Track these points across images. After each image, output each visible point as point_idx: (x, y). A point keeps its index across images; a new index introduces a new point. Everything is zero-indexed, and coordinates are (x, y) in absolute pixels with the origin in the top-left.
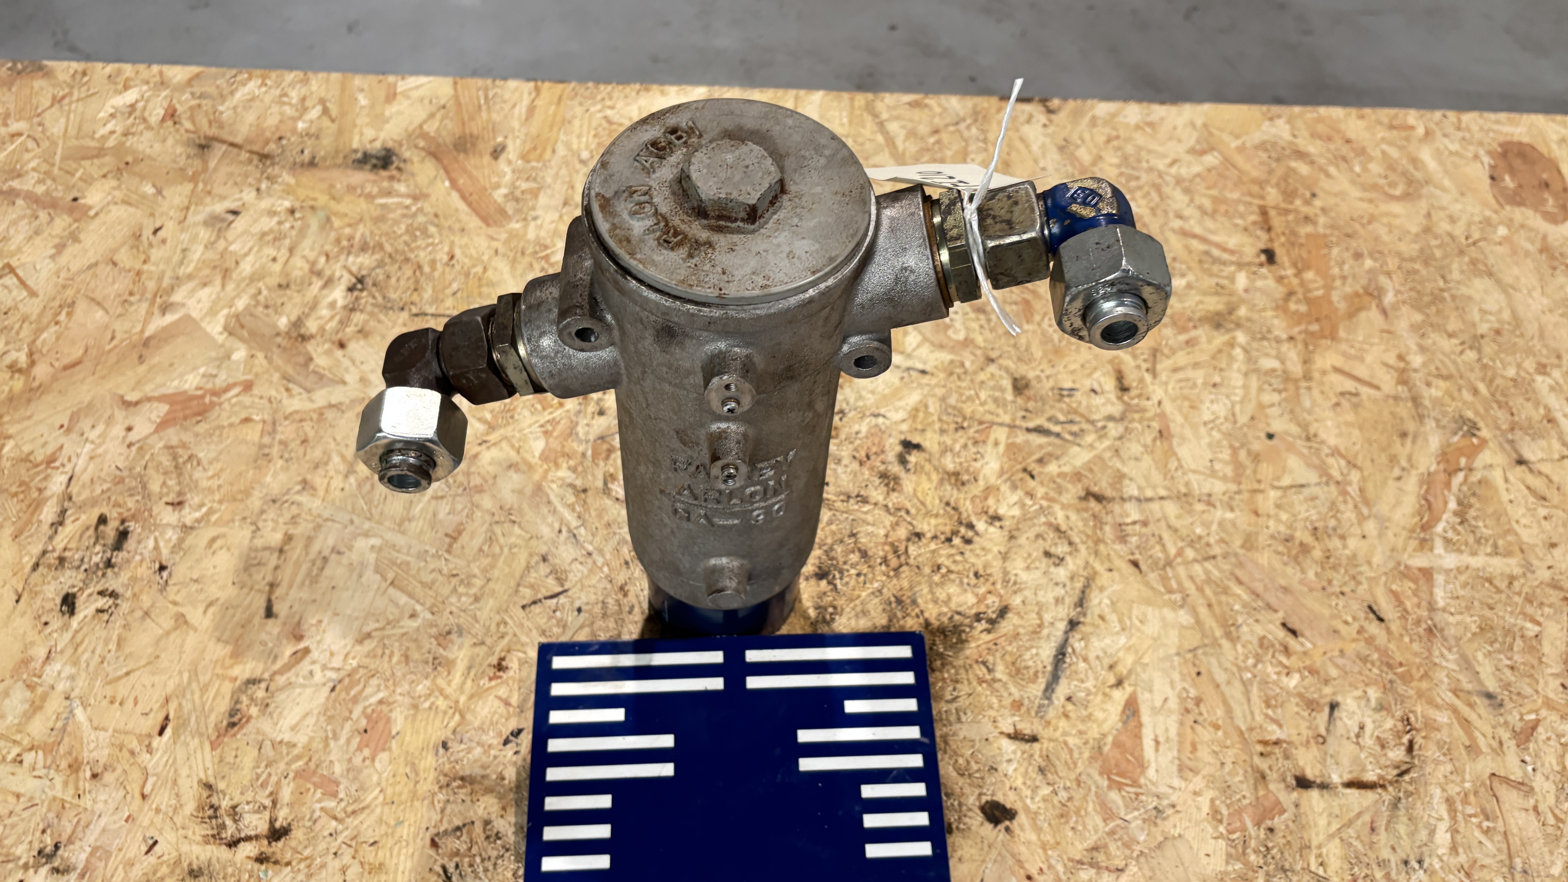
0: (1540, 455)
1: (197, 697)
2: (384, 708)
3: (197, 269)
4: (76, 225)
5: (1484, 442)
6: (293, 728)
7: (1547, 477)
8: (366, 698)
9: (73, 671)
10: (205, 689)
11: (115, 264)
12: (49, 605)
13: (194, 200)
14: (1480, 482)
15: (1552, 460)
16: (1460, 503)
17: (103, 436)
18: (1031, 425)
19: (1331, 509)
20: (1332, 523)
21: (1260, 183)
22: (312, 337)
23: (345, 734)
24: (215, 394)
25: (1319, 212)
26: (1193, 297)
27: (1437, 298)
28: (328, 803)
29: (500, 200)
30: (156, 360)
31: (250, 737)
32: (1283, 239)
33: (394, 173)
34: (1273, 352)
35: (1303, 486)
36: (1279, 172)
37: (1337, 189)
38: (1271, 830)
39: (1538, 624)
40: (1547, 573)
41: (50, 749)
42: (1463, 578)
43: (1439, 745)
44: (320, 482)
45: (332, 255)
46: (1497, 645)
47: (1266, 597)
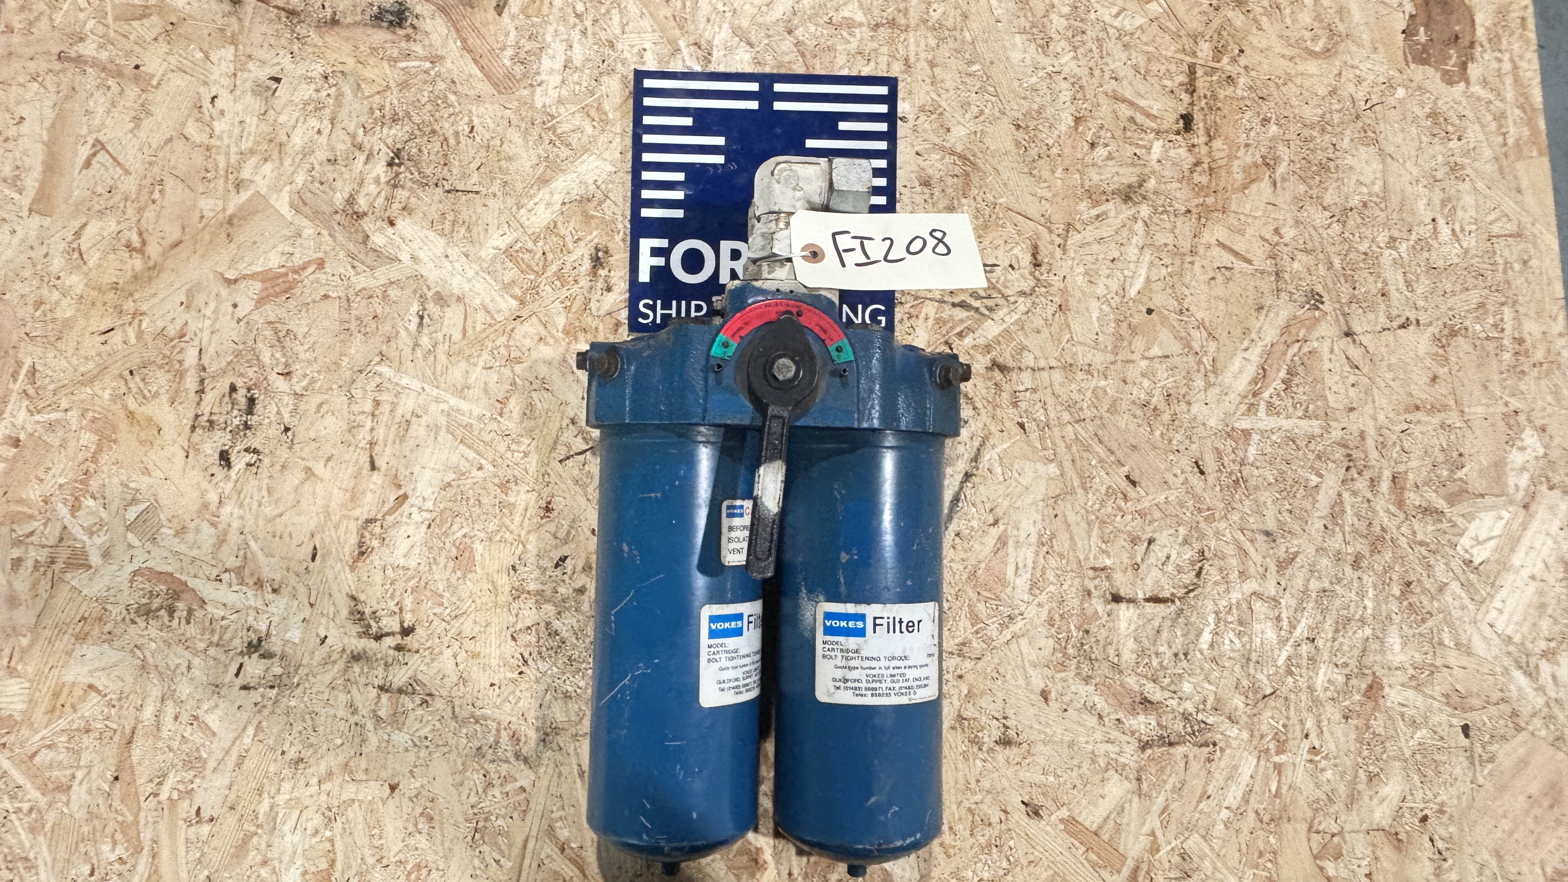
0: (1367, 327)
1: (332, 532)
2: (468, 540)
3: (258, 143)
4: (144, 96)
5: (1324, 314)
6: (405, 557)
7: (1365, 347)
8: (454, 533)
9: (241, 512)
10: (337, 527)
11: (187, 139)
12: (210, 460)
13: (240, 64)
14: (1310, 352)
15: (1374, 332)
16: (1289, 373)
17: (216, 311)
18: (958, 300)
19: (1185, 377)
20: (1184, 390)
21: (1195, 38)
22: (365, 214)
23: (442, 560)
24: (296, 272)
25: (1242, 71)
26: (1111, 168)
27: (1323, 167)
28: (438, 610)
29: (508, 63)
30: (242, 239)
31: (376, 563)
32: (1203, 103)
33: (410, 31)
34: (1168, 226)
35: (1167, 357)
36: (1215, 24)
37: (1264, 44)
38: (1087, 632)
39: (1321, 476)
40: (1340, 433)
41: (239, 571)
42: (1274, 438)
43: (1221, 570)
44: (393, 354)
45: (368, 127)
46: (1284, 494)
47: (1117, 453)
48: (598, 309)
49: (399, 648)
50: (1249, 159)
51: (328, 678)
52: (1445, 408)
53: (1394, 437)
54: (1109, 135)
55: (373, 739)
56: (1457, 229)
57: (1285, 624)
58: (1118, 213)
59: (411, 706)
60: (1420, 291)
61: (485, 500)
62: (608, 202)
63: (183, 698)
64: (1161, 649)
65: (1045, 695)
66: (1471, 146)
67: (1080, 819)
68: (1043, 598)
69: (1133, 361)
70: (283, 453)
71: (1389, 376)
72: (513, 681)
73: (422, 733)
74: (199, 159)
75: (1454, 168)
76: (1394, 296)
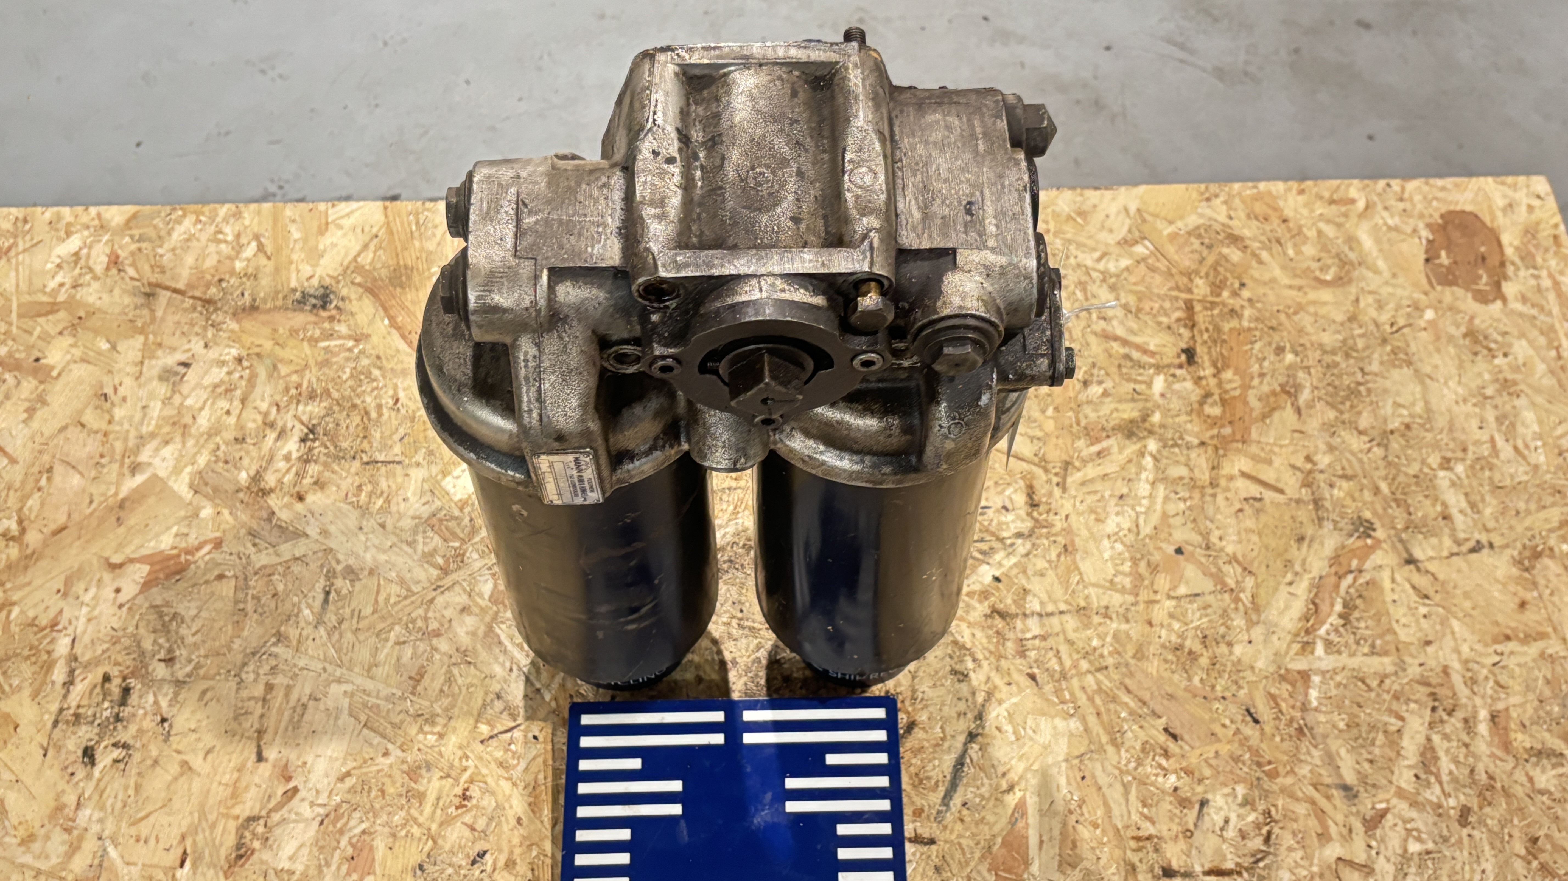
0: (1431, 553)
1: (207, 833)
2: (367, 837)
3: (159, 427)
4: (42, 387)
5: (1378, 542)
6: (291, 858)
7: (1433, 575)
8: (351, 829)
9: (101, 814)
10: (213, 826)
11: (83, 426)
12: (72, 758)
13: (148, 353)
14: (1367, 583)
15: (1441, 558)
16: (1345, 606)
17: (96, 598)
19: (1222, 616)
20: (1222, 630)
21: (1189, 275)
22: (272, 490)
23: (335, 861)
24: (189, 552)
25: (1246, 304)
26: (1109, 405)
27: (1353, 392)
30: (132, 522)
31: (256, 867)
32: (1206, 336)
33: (334, 312)
34: (1182, 459)
35: (1197, 595)
36: (1210, 261)
37: (1267, 276)
39: (1402, 719)
40: (1418, 670)
42: (1338, 678)
43: (1294, 834)
44: (293, 633)
45: (282, 405)
46: (1360, 741)
47: (1152, 704)
50: (1266, 388)
52: (1542, 636)
53: (1485, 672)
54: (1103, 371)
56: (1520, 445)
58: (1121, 450)
60: (1488, 511)
61: (390, 790)
66: (1521, 361)
69: (1157, 602)
70: (156, 747)
71: (1467, 604)
74: (94, 445)
75: (1507, 386)
76: (1459, 519)
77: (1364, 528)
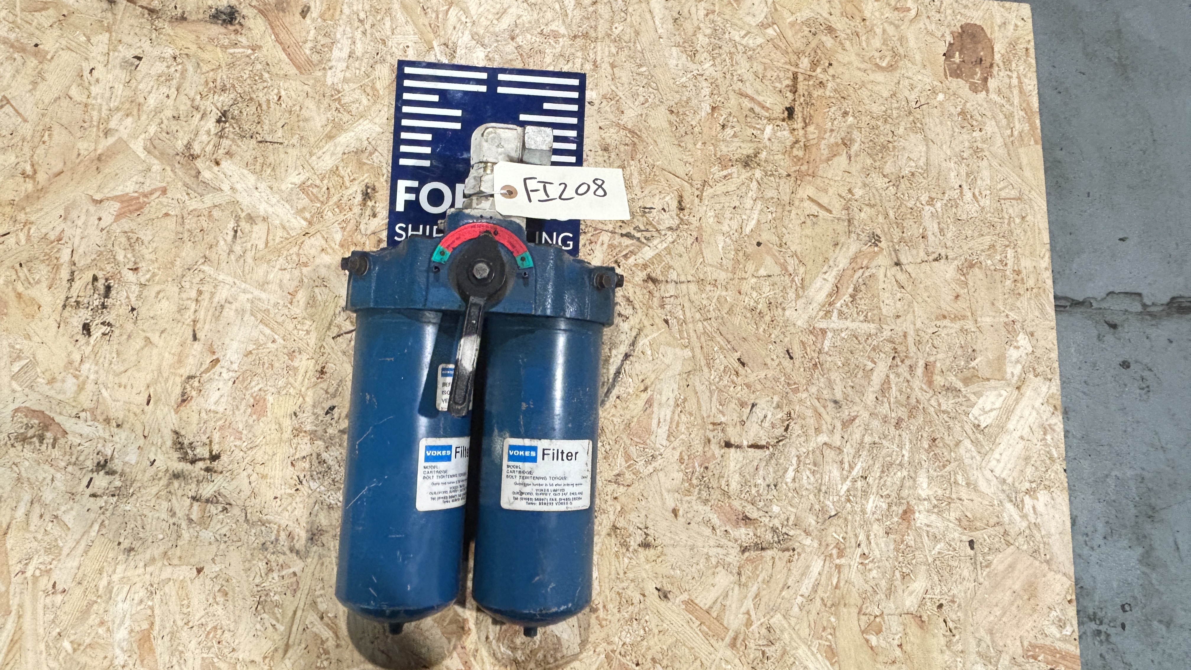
0: (910, 259)
1: (163, 385)
2: (262, 393)
3: (122, 103)
4: (40, 66)
5: (881, 250)
6: (215, 404)
7: (909, 273)
8: (252, 388)
9: (96, 368)
10: (167, 380)
11: (71, 98)
12: (76, 330)
13: (112, 46)
14: (870, 276)
15: (916, 263)
16: (855, 289)
17: (85, 223)
18: (624, 232)
19: (782, 291)
20: (781, 300)
21: (798, 54)
22: (198, 156)
23: (242, 407)
24: (145, 196)
25: (830, 78)
26: (736, 143)
27: (884, 147)
28: (238, 443)
29: (308, 52)
30: (107, 171)
31: (194, 408)
32: (802, 99)
33: (238, 27)
34: (774, 185)
35: (770, 276)
36: (813, 45)
37: (846, 60)
38: (707, 468)
39: (875, 363)
40: (889, 333)
41: (92, 411)
42: (843, 335)
43: (802, 427)
44: (213, 256)
45: (204, 94)
46: (849, 374)
47: (733, 343)
48: (366, 229)
49: (208, 470)
50: (832, 140)
51: (154, 490)
52: (964, 317)
53: (927, 337)
54: (735, 120)
55: (186, 535)
56: (977, 194)
57: (846, 466)
58: (739, 175)
59: (215, 512)
60: (949, 235)
61: (277, 365)
62: (377, 154)
63: (48, 502)
64: (760, 481)
65: (675, 512)
66: (989, 136)
67: (696, 601)
68: (676, 443)
69: (746, 279)
70: (129, 326)
71: (925, 295)
72: (291, 495)
73: (223, 531)
74: (78, 113)
75: (976, 151)
76: (931, 238)
77: (875, 239)
